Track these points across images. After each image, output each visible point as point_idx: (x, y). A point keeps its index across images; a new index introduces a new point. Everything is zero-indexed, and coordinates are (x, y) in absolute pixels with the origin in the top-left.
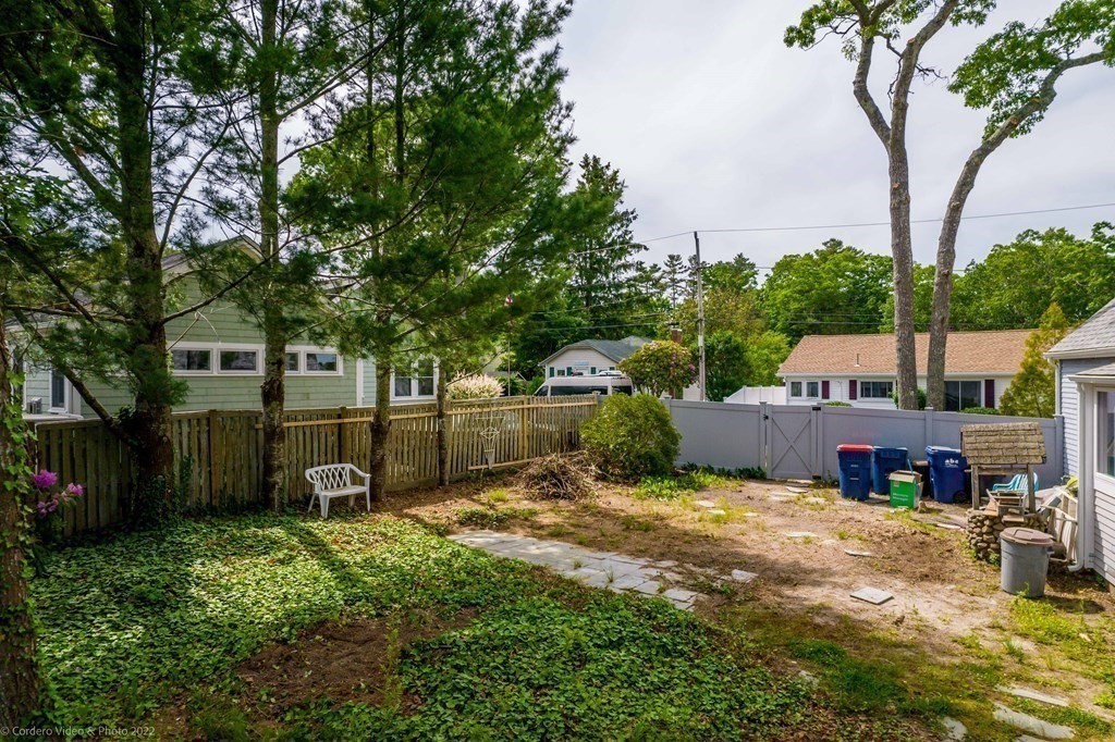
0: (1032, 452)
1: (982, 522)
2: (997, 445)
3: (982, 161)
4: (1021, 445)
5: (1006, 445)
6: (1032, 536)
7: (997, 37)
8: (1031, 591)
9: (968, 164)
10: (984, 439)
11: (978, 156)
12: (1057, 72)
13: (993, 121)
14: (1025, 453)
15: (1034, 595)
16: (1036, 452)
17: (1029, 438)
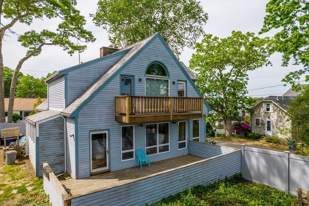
0: (17, 134)
1: (6, 150)
2: (9, 133)
3: (23, 62)
4: (15, 132)
5: (11, 133)
6: (12, 152)
7: (29, 32)
8: (9, 163)
9: (19, 62)
10: (6, 132)
11: (22, 61)
12: (42, 45)
13: (29, 52)
14: (15, 134)
15: (11, 164)
16: (18, 134)
17: (17, 131)
